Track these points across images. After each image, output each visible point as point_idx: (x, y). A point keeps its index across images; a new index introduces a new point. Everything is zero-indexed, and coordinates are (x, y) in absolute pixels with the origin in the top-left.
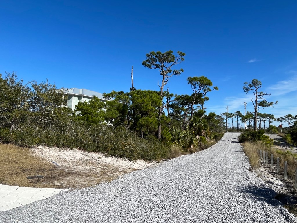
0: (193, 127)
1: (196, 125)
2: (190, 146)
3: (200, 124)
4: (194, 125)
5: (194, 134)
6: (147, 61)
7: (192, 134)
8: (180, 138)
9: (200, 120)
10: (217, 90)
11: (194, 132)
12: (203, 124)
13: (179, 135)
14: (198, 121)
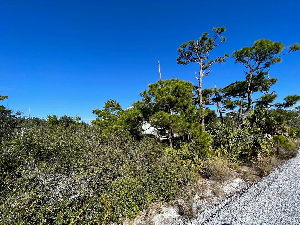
0: (257, 123)
1: (260, 119)
2: (255, 154)
3: (268, 118)
4: (257, 119)
5: (261, 132)
6: (181, 57)
7: (257, 132)
8: (230, 141)
9: (266, 112)
10: (298, 49)
11: (259, 129)
12: (273, 117)
13: (227, 135)
14: (263, 114)
